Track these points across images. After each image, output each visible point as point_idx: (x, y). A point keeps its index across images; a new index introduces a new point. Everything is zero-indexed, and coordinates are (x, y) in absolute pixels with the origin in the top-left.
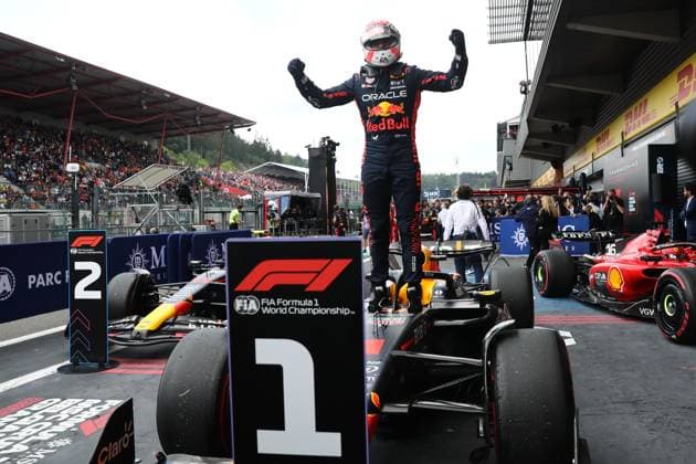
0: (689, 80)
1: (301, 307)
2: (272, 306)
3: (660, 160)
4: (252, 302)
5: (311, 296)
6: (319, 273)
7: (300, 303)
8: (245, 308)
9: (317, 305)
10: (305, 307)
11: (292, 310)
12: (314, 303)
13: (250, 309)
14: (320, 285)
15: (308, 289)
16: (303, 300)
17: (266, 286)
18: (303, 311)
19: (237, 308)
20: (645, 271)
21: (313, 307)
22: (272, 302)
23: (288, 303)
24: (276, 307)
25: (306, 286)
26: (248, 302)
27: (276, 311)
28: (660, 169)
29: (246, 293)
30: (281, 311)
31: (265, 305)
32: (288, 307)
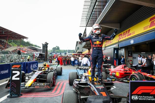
0: (121, 36)
1: (149, 98)
2: (141, 98)
3: (116, 51)
4: (136, 97)
5: (151, 95)
6: (153, 90)
7: (149, 97)
8: (134, 98)
9: (153, 98)
10: (150, 98)
11: (147, 99)
12: (152, 97)
13: (136, 99)
15: (150, 94)
16: (149, 96)
18: (149, 99)
19: (132, 98)
20: (124, 73)
21: (152, 98)
22: (141, 97)
23: (146, 97)
24: (142, 98)
25: (150, 93)
26: (135, 97)
27: (142, 99)
28: (116, 52)
29: (135, 95)
30: (144, 99)
31: (140, 98)
32: (145, 98)
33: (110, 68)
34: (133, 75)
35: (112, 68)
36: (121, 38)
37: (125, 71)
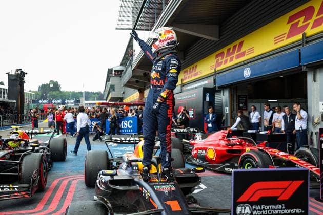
0: (222, 58)
1: (274, 210)
2: (259, 210)
3: (208, 95)
4: (247, 208)
5: (280, 203)
6: (286, 189)
7: (274, 207)
8: (243, 212)
9: (284, 208)
10: (277, 210)
11: (270, 212)
12: (282, 207)
13: (245, 213)
14: (286, 196)
15: (279, 199)
16: (276, 205)
17: (255, 198)
18: (276, 212)
19: (238, 213)
21: (282, 209)
22: (259, 207)
23: (268, 208)
24: (261, 210)
25: (278, 197)
26: (245, 208)
27: (261, 213)
28: (208, 99)
29: (244, 203)
30: (264, 213)
31: (255, 209)
32: (268, 210)
33: (194, 139)
34: (248, 156)
35: (198, 139)
36: (222, 62)
37: (230, 147)
